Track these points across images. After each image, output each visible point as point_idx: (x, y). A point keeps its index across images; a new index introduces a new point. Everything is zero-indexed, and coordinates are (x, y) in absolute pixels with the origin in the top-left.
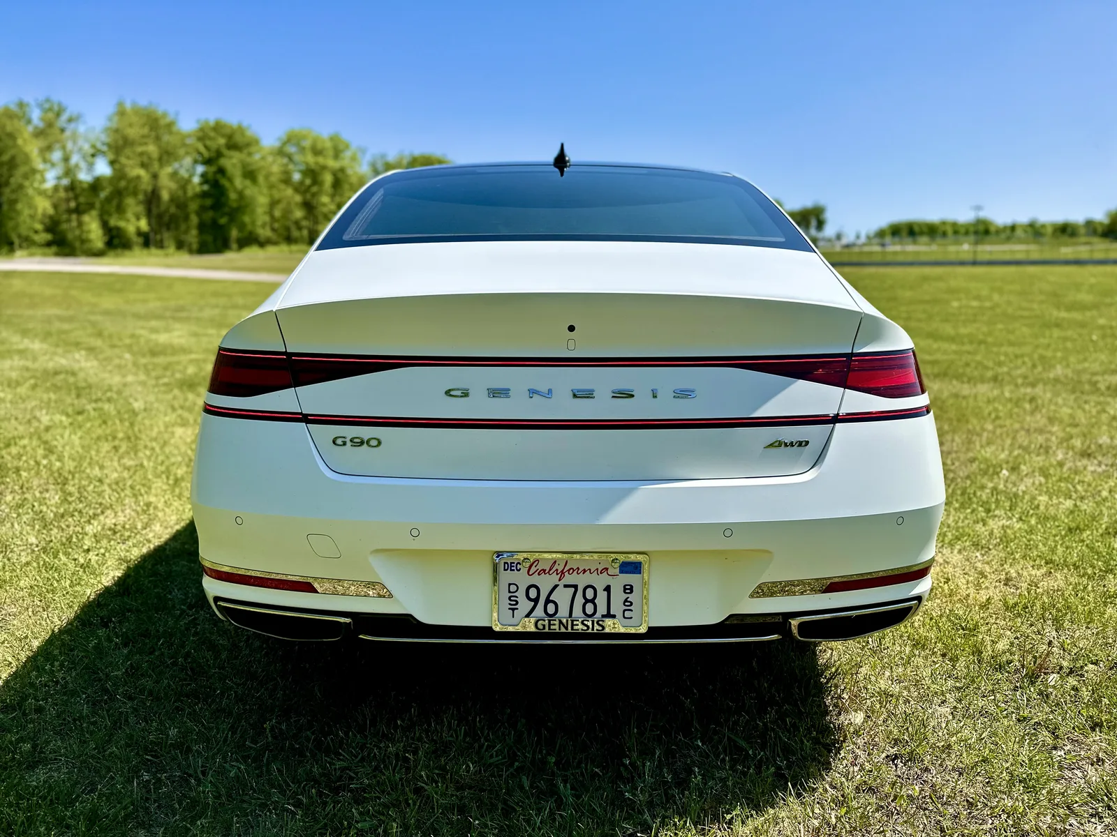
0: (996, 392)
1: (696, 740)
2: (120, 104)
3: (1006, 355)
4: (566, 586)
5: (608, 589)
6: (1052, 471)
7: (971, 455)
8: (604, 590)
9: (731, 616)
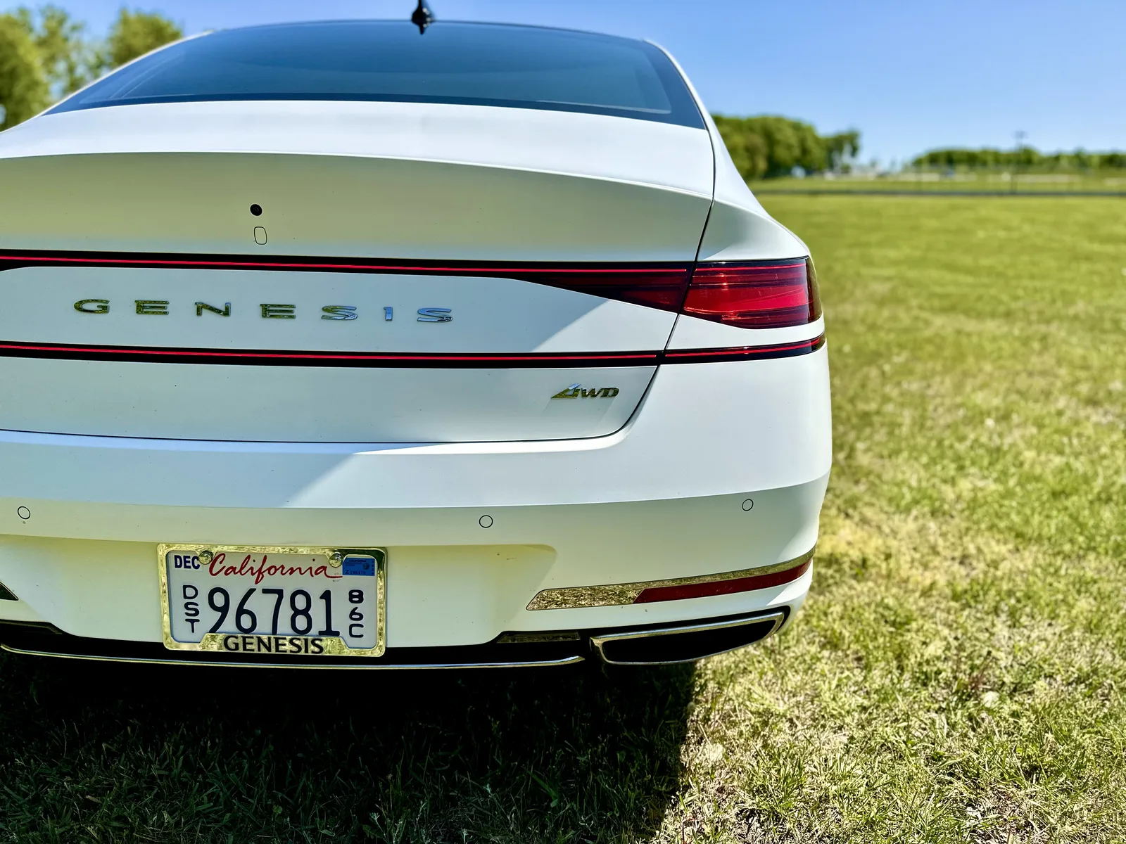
0: (1005, 329)
1: (485, 785)
3: (1025, 289)
4: (265, 591)
5: (326, 596)
6: (1047, 421)
7: (959, 400)
8: (321, 598)
9: (504, 634)
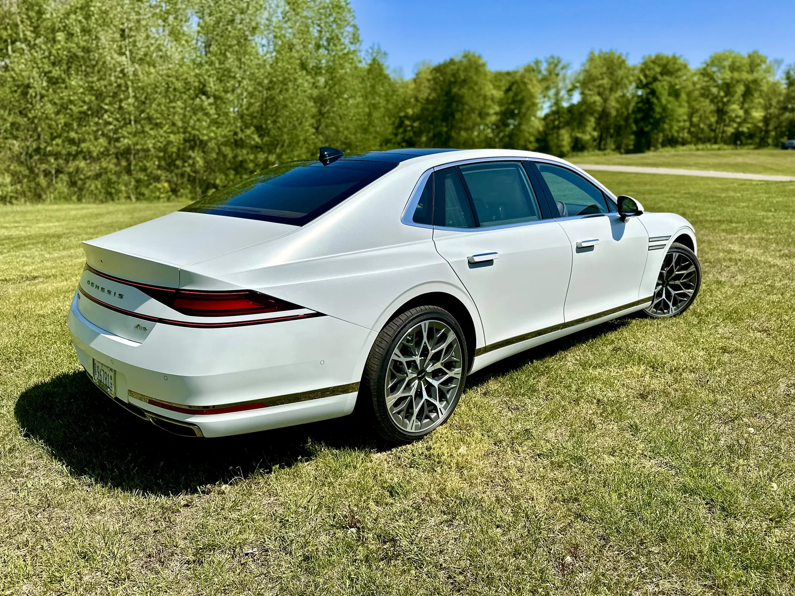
2: (592, 53)
